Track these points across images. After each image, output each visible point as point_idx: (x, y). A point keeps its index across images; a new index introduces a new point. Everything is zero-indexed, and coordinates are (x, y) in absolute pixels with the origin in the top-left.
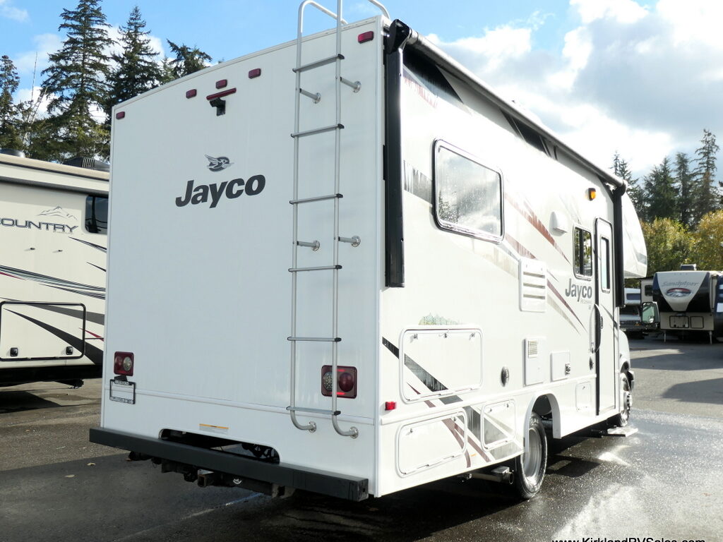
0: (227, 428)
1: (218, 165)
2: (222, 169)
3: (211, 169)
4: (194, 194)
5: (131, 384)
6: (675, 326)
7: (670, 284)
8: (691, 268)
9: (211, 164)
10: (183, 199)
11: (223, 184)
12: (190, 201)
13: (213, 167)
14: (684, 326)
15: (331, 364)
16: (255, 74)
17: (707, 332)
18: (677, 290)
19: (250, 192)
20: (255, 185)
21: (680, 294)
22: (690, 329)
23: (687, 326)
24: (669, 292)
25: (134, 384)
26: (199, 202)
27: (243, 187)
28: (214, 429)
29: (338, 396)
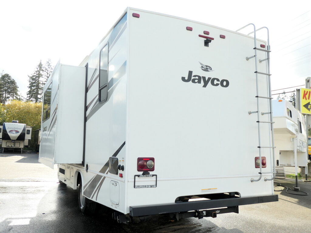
0: (217, 188)
1: (207, 69)
2: (208, 71)
3: (202, 69)
4: (193, 78)
5: (153, 175)
6: (8, 146)
7: (11, 128)
8: (16, 122)
9: (202, 67)
10: (186, 78)
11: (209, 79)
12: (191, 81)
13: (203, 69)
14: (12, 146)
15: (259, 156)
16: (222, 37)
17: (20, 149)
18: (14, 131)
19: (222, 85)
20: (225, 83)
21: (15, 133)
22: (14, 147)
23: (13, 146)
24: (10, 131)
25: (156, 175)
26: (196, 83)
27: (219, 83)
28: (209, 190)
29: (262, 168)
